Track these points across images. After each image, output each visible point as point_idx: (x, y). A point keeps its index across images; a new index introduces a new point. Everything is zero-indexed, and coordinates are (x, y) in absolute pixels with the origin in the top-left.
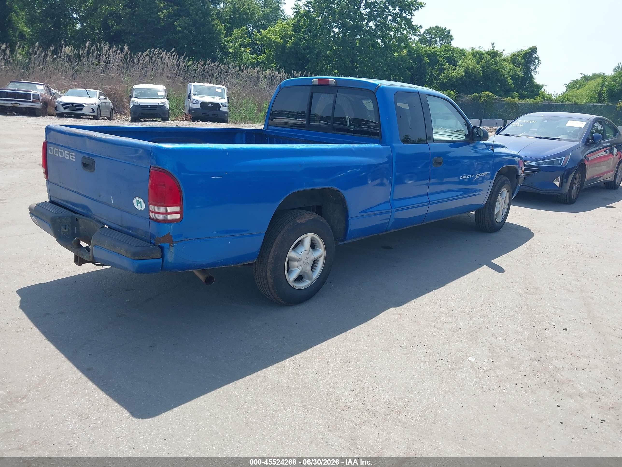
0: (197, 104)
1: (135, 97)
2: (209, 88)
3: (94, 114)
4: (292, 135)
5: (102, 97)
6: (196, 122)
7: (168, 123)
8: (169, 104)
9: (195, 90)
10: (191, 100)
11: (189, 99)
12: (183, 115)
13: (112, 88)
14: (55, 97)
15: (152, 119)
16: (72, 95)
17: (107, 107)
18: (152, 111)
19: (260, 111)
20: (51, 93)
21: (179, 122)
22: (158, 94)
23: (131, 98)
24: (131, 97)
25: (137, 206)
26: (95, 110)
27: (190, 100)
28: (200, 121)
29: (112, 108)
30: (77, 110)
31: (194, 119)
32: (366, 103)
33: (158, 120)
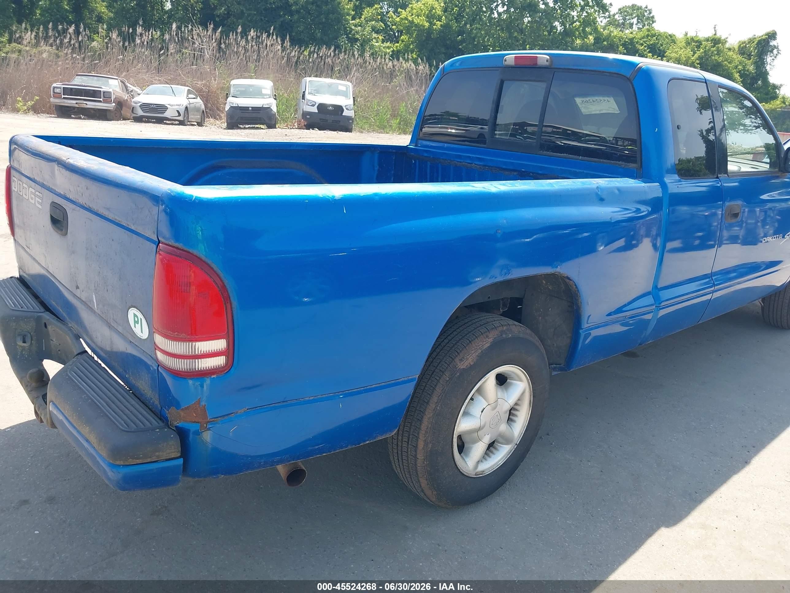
0: (313, 105)
1: (232, 96)
2: (330, 86)
3: (181, 118)
4: (460, 157)
5: (190, 96)
6: (311, 130)
7: (274, 132)
8: (277, 107)
9: (311, 87)
10: (306, 100)
11: (303, 99)
12: (294, 121)
13: (205, 85)
14: (132, 95)
15: (254, 126)
16: (154, 93)
17: (197, 109)
18: (254, 115)
19: (394, 116)
20: (127, 90)
21: (288, 130)
22: (263, 93)
23: (227, 98)
24: (227, 96)
25: (135, 327)
26: (182, 113)
27: (304, 101)
28: (316, 129)
29: (203, 111)
30: (159, 113)
31: (309, 126)
32: (581, 102)
33: (262, 127)
